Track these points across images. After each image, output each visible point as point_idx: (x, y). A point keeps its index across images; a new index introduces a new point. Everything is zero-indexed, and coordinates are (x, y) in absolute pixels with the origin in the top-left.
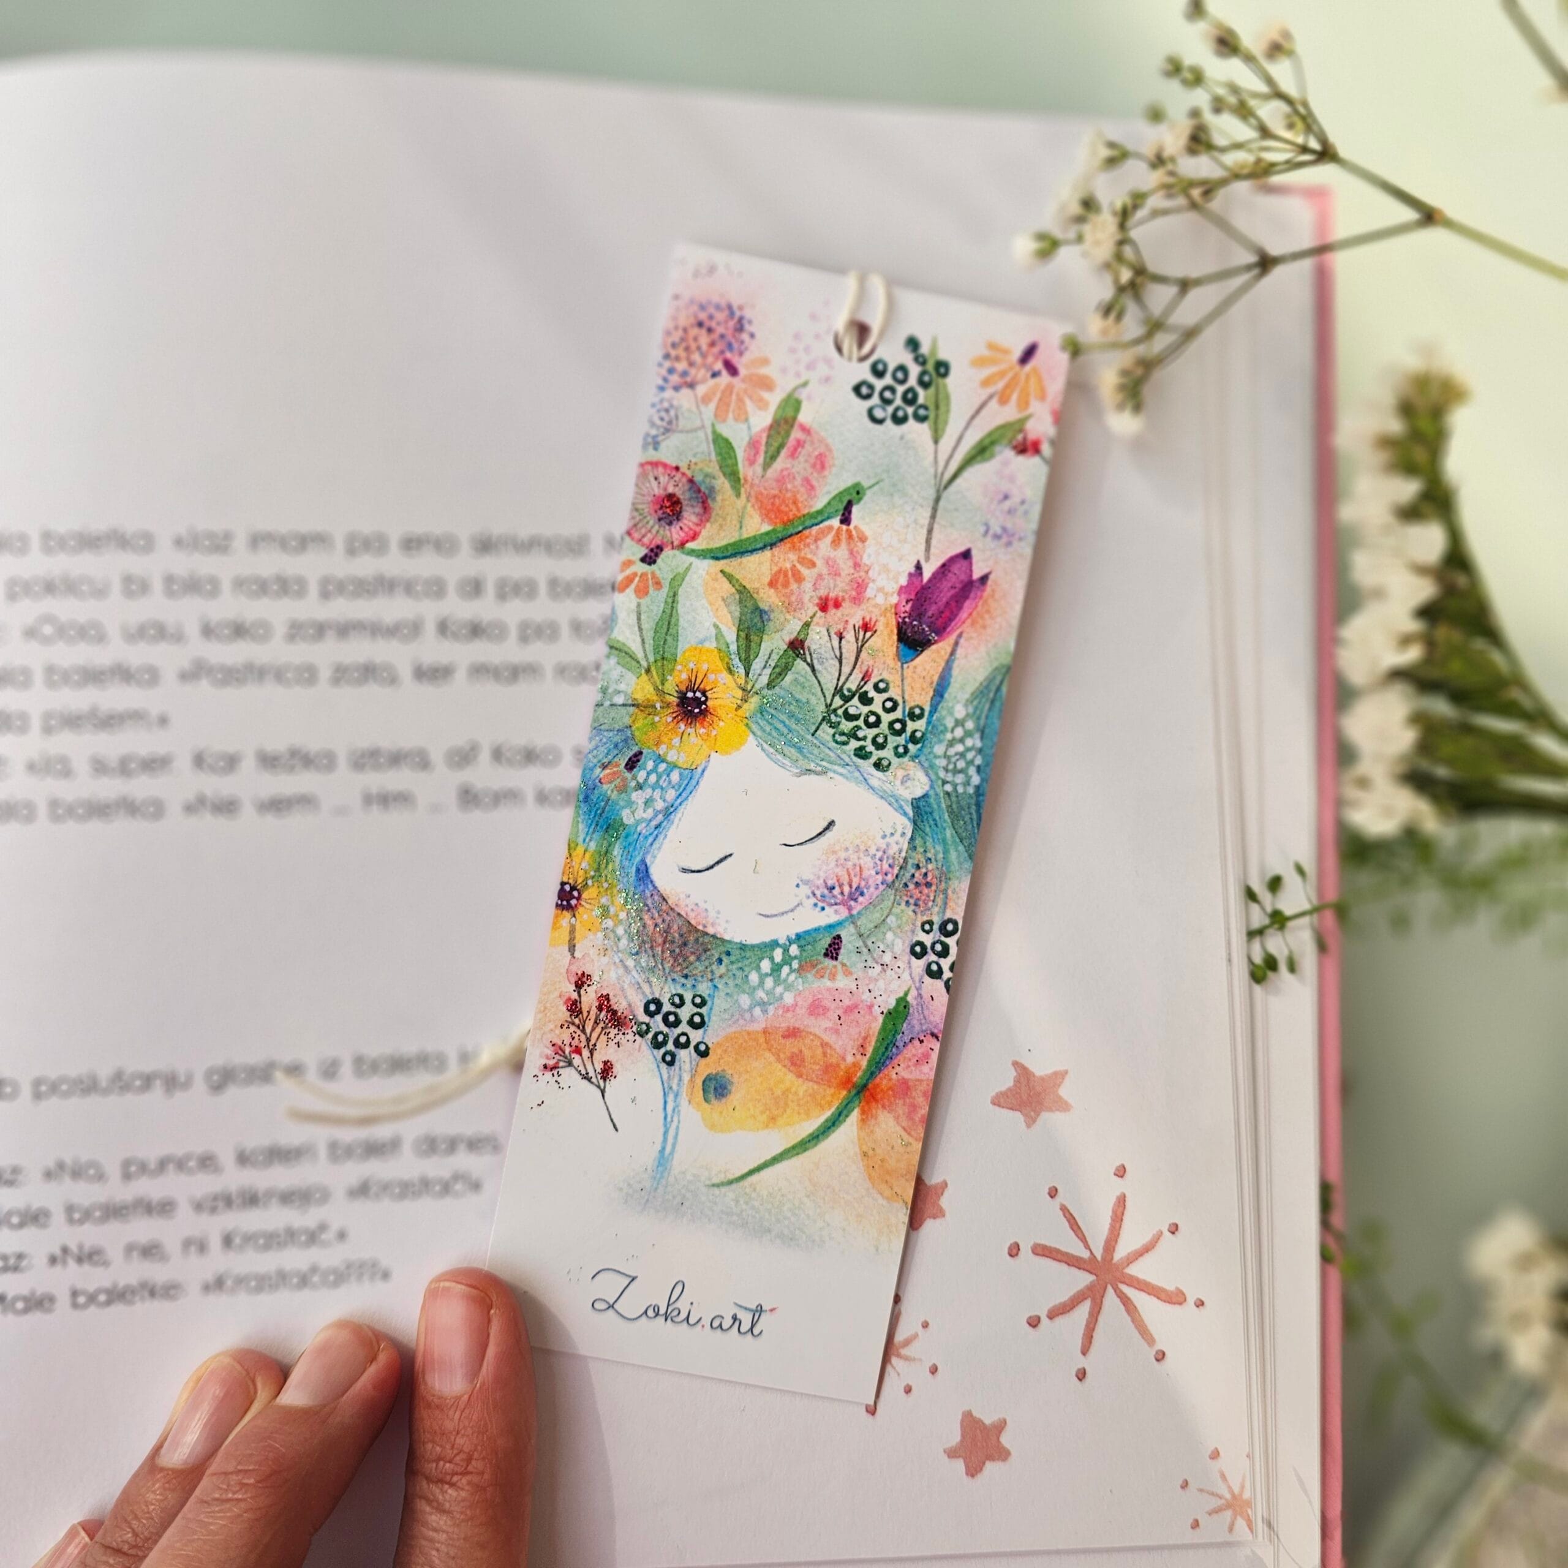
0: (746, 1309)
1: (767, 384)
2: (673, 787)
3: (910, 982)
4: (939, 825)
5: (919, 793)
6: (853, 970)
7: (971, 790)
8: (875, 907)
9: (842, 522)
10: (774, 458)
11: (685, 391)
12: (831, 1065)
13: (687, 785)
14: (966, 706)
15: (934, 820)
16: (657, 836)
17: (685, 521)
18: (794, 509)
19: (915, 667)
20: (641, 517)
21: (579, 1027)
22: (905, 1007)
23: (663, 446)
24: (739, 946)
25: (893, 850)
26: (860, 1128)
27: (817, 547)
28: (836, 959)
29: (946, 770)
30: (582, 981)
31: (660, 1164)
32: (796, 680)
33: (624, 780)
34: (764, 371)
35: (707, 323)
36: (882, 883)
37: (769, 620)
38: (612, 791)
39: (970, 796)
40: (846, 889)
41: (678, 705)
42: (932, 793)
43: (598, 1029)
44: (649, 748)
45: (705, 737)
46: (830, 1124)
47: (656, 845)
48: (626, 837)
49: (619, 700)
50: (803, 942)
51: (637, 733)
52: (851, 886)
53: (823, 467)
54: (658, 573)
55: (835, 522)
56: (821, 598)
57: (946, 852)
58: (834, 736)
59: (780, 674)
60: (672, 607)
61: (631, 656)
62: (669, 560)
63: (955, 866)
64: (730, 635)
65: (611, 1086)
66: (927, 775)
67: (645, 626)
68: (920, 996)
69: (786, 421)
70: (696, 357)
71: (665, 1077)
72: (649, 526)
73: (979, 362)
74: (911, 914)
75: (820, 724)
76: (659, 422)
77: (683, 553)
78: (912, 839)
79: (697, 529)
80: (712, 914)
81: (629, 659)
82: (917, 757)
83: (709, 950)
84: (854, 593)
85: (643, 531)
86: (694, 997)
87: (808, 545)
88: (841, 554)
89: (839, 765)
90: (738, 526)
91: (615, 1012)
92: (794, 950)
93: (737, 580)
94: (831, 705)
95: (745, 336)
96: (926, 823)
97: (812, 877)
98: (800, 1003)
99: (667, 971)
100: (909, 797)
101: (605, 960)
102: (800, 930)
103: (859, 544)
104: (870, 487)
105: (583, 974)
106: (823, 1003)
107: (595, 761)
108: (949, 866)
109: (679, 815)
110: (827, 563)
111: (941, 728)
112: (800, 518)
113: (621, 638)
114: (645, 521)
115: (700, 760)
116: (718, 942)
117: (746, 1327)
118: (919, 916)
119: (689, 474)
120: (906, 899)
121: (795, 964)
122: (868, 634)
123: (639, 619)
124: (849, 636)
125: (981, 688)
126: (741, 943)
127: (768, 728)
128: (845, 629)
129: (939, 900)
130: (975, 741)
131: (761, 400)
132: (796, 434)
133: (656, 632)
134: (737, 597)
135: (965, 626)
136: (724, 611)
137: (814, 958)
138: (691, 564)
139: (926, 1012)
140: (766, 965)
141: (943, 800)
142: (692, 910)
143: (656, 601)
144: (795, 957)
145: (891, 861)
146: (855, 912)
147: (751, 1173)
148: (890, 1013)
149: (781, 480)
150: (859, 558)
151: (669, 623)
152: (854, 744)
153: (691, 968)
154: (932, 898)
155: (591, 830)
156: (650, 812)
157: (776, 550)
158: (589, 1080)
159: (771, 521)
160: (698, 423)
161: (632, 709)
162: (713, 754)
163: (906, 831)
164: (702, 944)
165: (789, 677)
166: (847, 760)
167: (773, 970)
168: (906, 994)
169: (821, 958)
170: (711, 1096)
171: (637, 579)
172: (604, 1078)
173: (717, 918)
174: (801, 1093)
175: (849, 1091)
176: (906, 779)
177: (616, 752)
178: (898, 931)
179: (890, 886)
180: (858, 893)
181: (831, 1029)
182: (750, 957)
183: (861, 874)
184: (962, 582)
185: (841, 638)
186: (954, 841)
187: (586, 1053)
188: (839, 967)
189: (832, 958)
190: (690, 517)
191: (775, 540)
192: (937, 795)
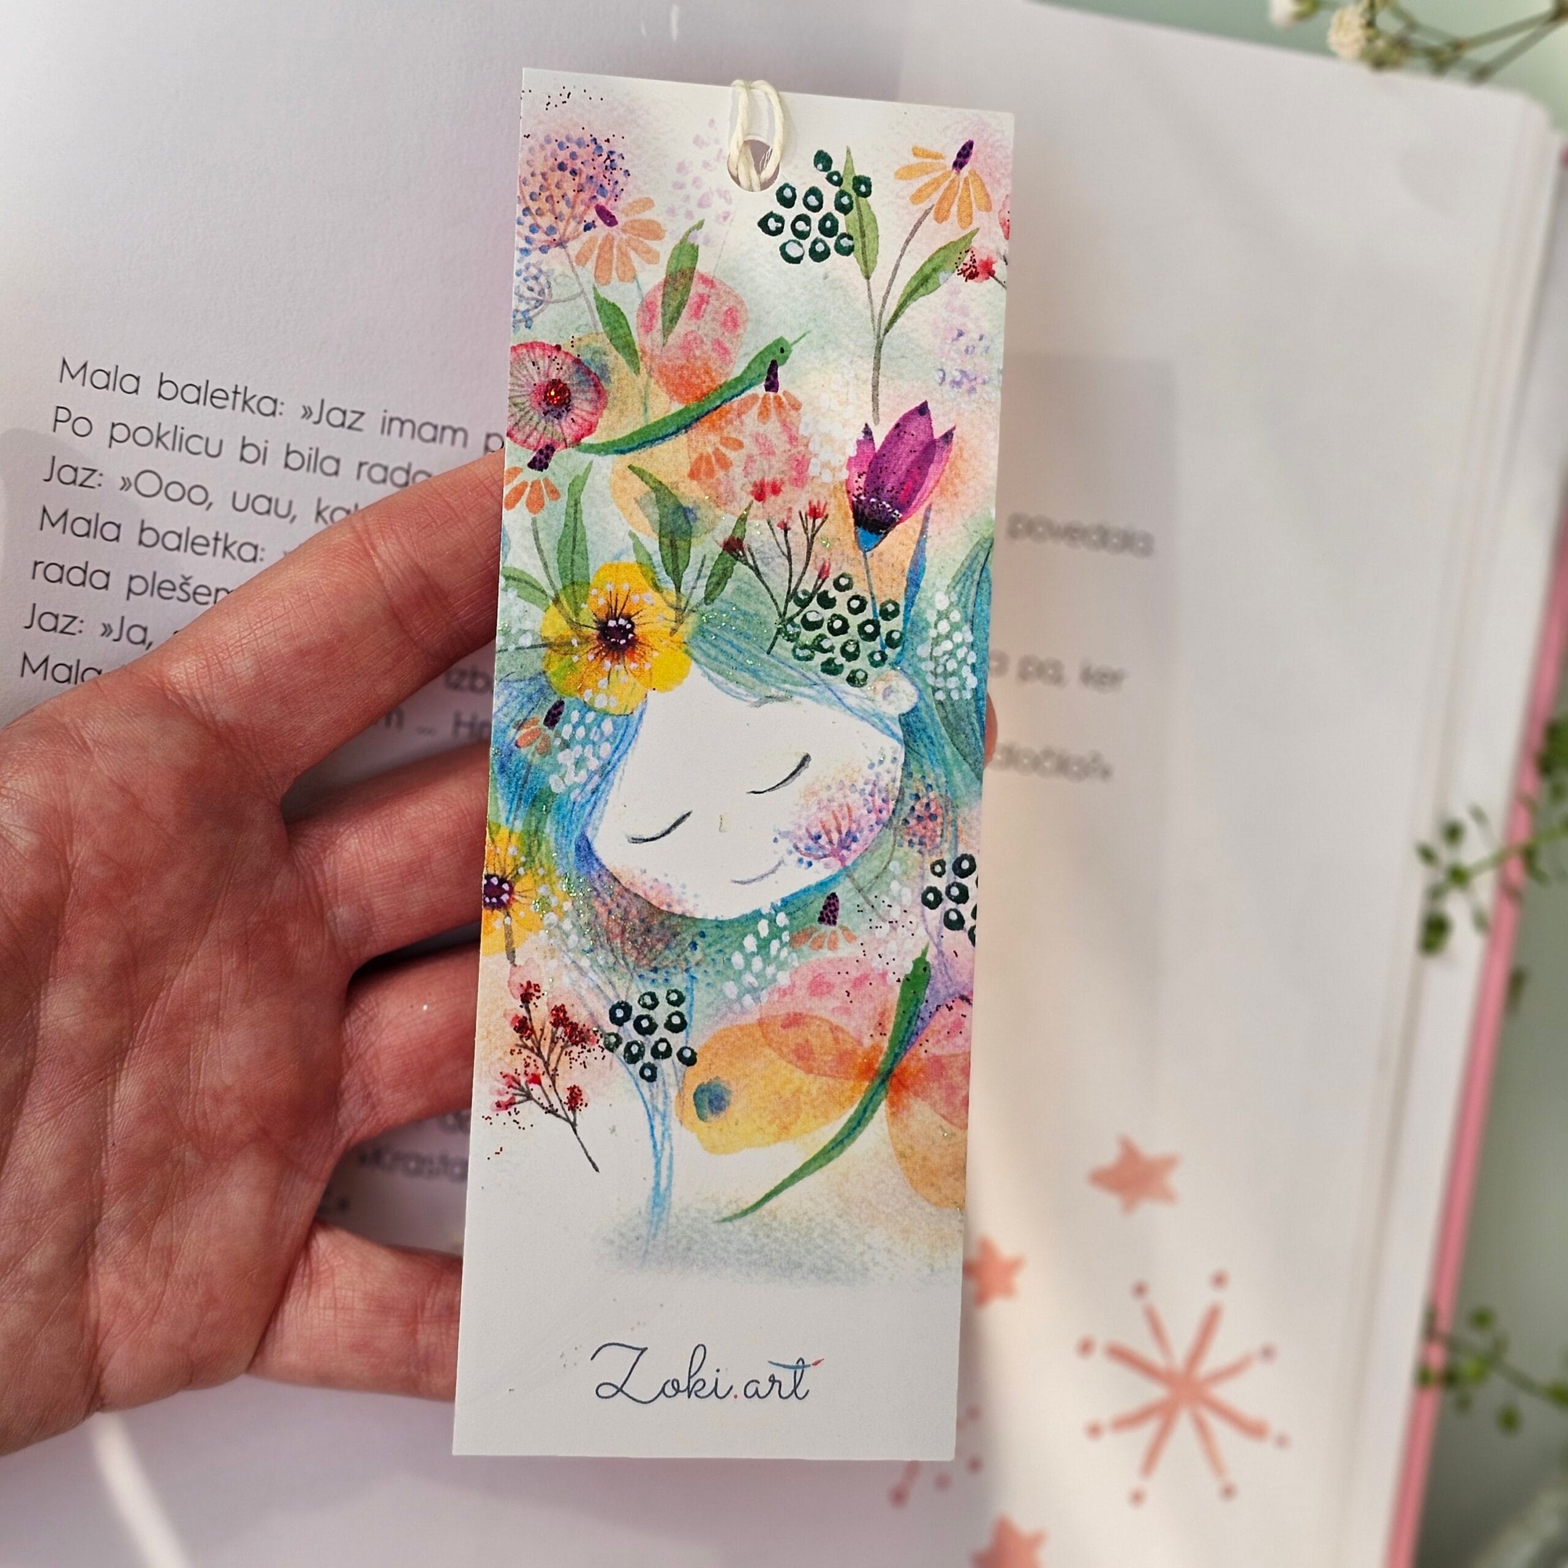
0: (784, 1366)
1: (653, 231)
2: (608, 740)
3: (928, 938)
4: (935, 741)
5: (906, 707)
6: (856, 934)
7: (968, 695)
8: (872, 852)
9: (768, 388)
10: (674, 320)
11: (554, 251)
12: (846, 1052)
13: (623, 735)
14: (948, 593)
15: (929, 737)
16: (595, 803)
17: (577, 411)
18: (708, 380)
19: (881, 554)
20: (522, 413)
21: (532, 1050)
22: (925, 969)
23: (537, 321)
24: (715, 923)
25: (885, 779)
26: (891, 1124)
27: (742, 423)
28: (835, 923)
29: (935, 674)
30: (527, 995)
31: (656, 1205)
32: (739, 589)
33: (546, 739)
34: (647, 215)
35: (570, 165)
36: (877, 823)
37: (696, 519)
38: (533, 755)
39: (968, 703)
40: (835, 836)
41: (599, 638)
42: (921, 705)
43: (557, 1050)
44: (570, 695)
45: (637, 673)
46: (855, 1124)
47: (596, 814)
48: (559, 809)
49: (526, 641)
50: (791, 909)
51: (554, 680)
52: (840, 832)
53: (736, 325)
54: (552, 479)
55: (760, 390)
56: (755, 485)
57: (948, 774)
58: (794, 651)
59: (718, 584)
60: (576, 519)
61: (533, 586)
62: (564, 462)
63: (962, 791)
64: (652, 544)
65: (583, 1116)
66: (913, 683)
67: (546, 546)
68: (941, 953)
69: (683, 274)
70: (562, 207)
71: (647, 1096)
72: (533, 423)
73: (906, 173)
74: (916, 855)
75: (776, 638)
76: (528, 294)
77: (580, 450)
78: (906, 764)
79: (593, 419)
80: (677, 890)
81: (531, 590)
82: (897, 663)
83: (678, 934)
84: (794, 473)
85: (527, 429)
86: (668, 994)
87: (731, 422)
88: (772, 428)
89: (805, 685)
90: (642, 409)
91: (575, 1026)
92: (782, 919)
93: (651, 476)
94: (785, 613)
95: (618, 175)
96: (919, 743)
97: (791, 828)
98: (798, 983)
99: (631, 966)
100: (895, 714)
101: (553, 964)
102: (786, 894)
103: (793, 412)
104: (796, 342)
105: (529, 983)
106: (826, 979)
107: (507, 720)
108: (955, 791)
109: (619, 773)
110: (757, 440)
111: (923, 624)
112: (716, 390)
113: (518, 565)
114: (528, 417)
115: (635, 702)
116: (688, 922)
117: (787, 1390)
118: (927, 856)
119: (574, 352)
120: (908, 838)
121: (786, 936)
122: (819, 521)
123: (537, 539)
124: (796, 526)
125: (963, 570)
126: (716, 920)
127: (713, 652)
128: (789, 518)
129: (949, 834)
130: (965, 635)
131: (649, 251)
132: (697, 288)
133: (560, 552)
134: (653, 495)
135: (932, 495)
136: (639, 515)
137: (807, 926)
138: (591, 463)
139: (951, 972)
140: (750, 943)
141: (935, 712)
142: (652, 888)
143: (556, 512)
144: (785, 928)
145: (884, 795)
146: (849, 863)
147: (768, 1197)
148: (908, 980)
149: (687, 347)
150: (794, 429)
151: (574, 539)
152: (820, 658)
153: (660, 958)
154: (939, 833)
155: (514, 806)
156: (583, 773)
157: (692, 433)
158: (554, 1112)
159: (681, 399)
160: (576, 289)
161: (543, 651)
162: (651, 694)
163: (897, 756)
164: (669, 928)
165: (730, 586)
166: (814, 678)
167: (759, 947)
168: (924, 953)
169: (816, 924)
170: (706, 1111)
171: (528, 489)
172: (573, 1109)
173: (683, 893)
174: (814, 1092)
175: (872, 1080)
176: (888, 692)
177: (531, 706)
178: (904, 878)
179: (888, 825)
180: (850, 839)
181: (839, 1008)
182: (730, 936)
183: (850, 816)
184: (922, 443)
185: (786, 530)
186: (956, 760)
187: (546, 1081)
188: (839, 932)
189: (829, 922)
190: (581, 405)
191: (689, 421)
192: (928, 706)
